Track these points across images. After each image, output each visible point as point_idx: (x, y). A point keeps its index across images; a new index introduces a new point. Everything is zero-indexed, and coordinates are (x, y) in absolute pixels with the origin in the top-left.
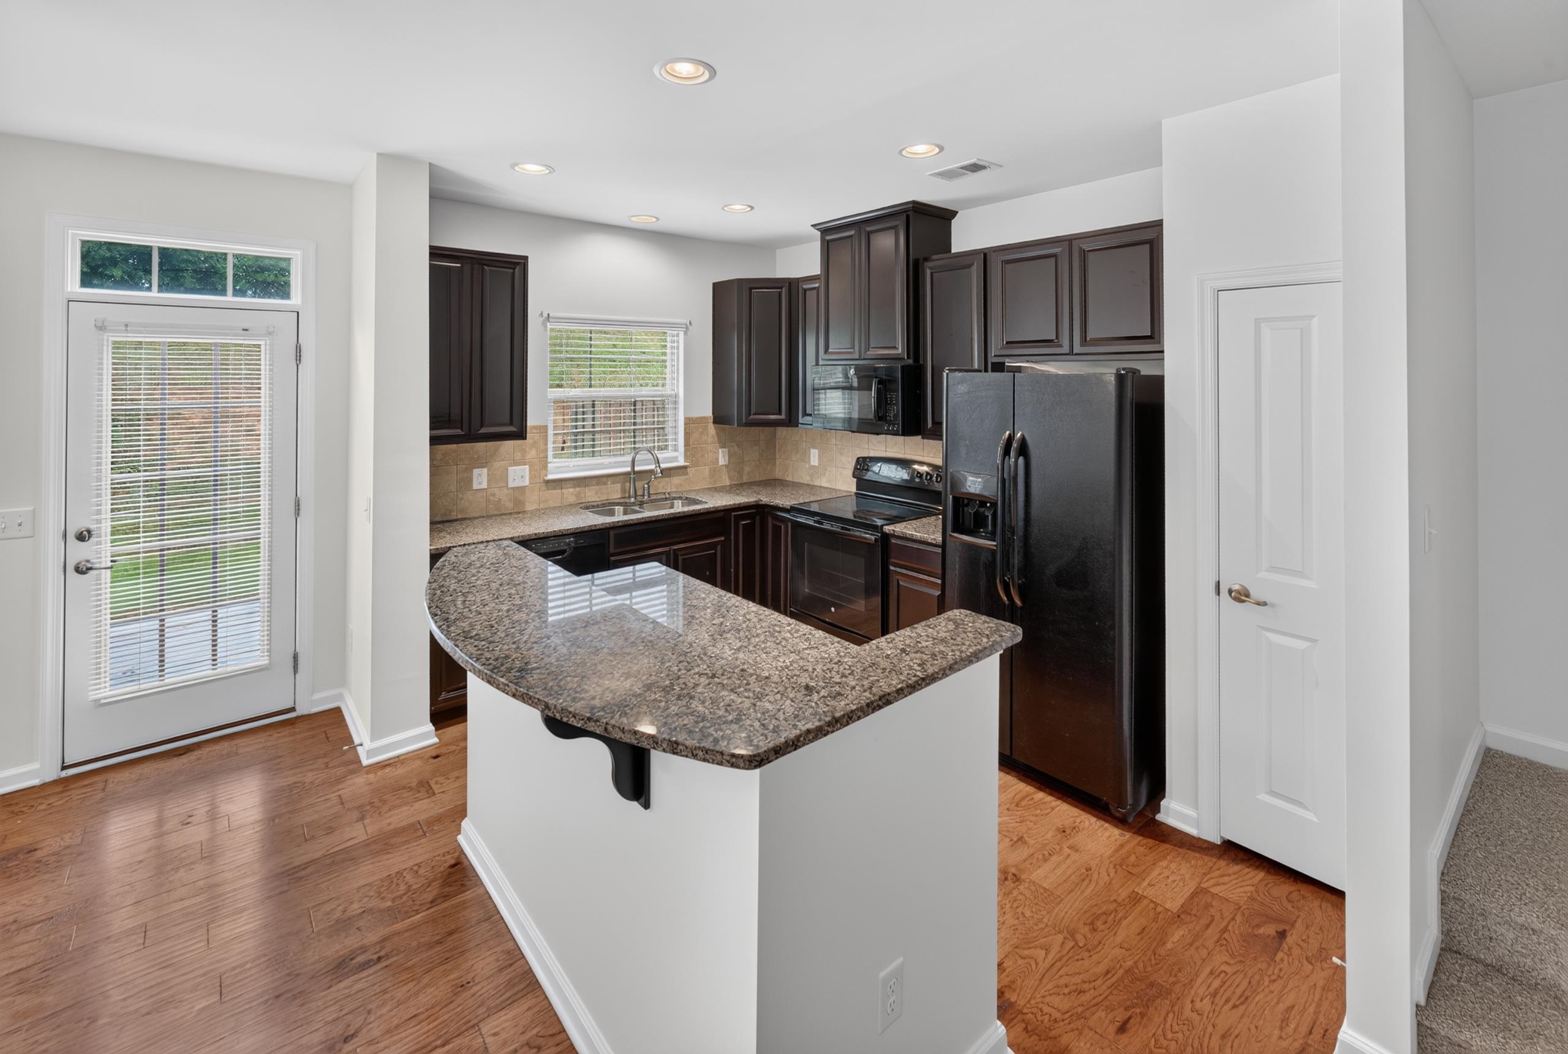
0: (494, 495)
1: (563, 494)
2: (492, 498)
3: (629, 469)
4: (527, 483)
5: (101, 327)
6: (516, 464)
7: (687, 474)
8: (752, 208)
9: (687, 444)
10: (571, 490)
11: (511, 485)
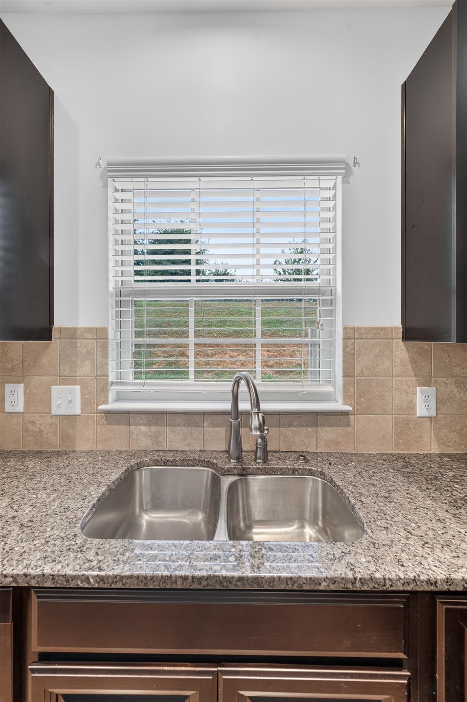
0: (33, 423)
1: (130, 432)
2: (30, 426)
3: (227, 406)
4: (78, 411)
7: (348, 425)
9: (348, 373)
10: (143, 428)
11: (54, 411)
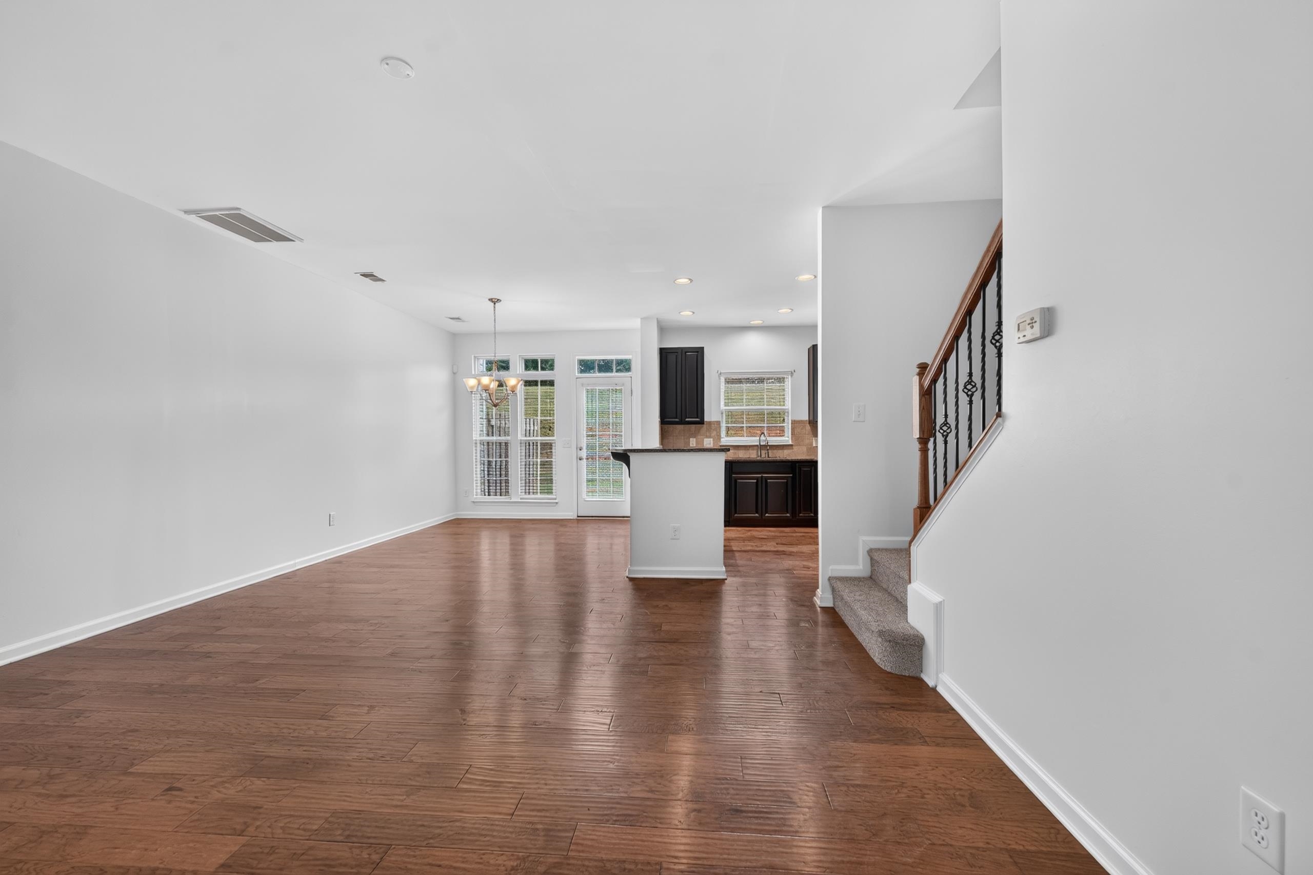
5: (582, 385)
6: (707, 437)
7: (793, 449)
8: (792, 310)
9: (793, 434)
